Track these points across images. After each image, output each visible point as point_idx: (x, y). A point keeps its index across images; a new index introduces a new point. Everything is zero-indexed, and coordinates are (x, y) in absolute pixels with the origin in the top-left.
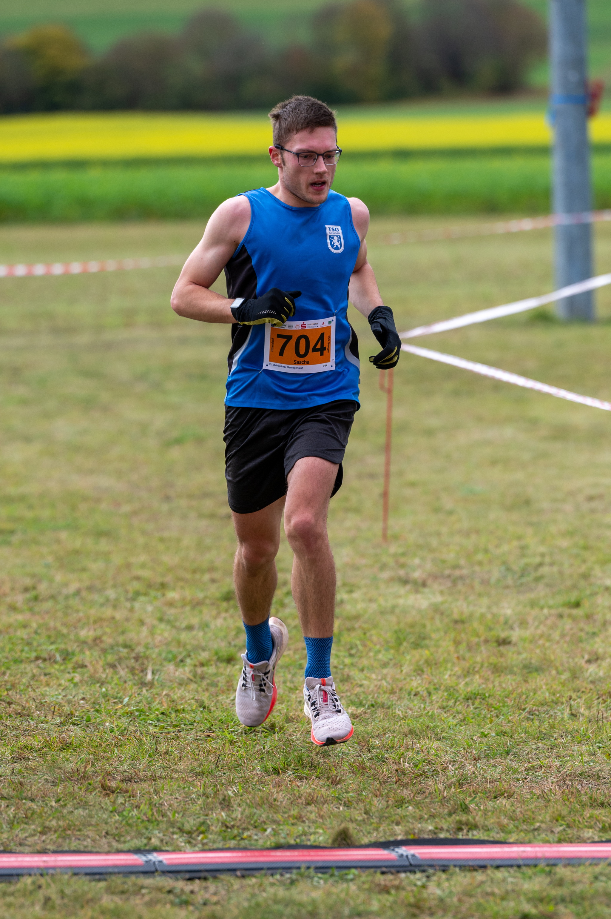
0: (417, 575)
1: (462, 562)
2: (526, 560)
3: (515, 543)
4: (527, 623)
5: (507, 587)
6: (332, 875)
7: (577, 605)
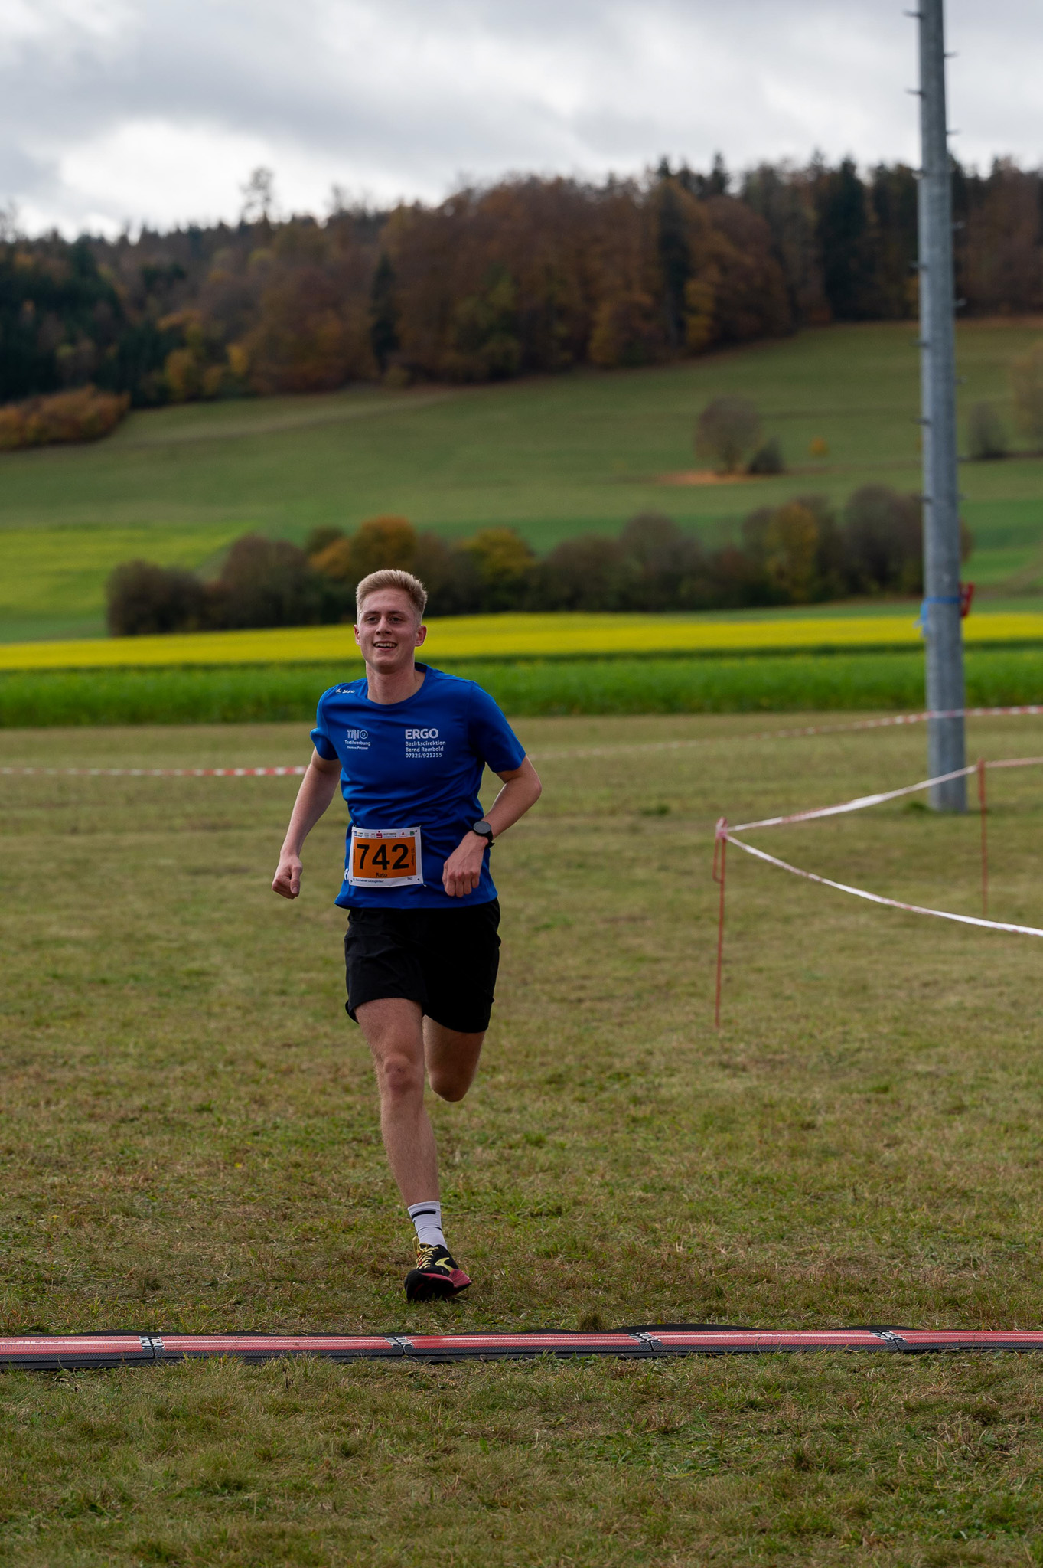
0: (740, 1059)
1: (785, 1047)
2: (846, 1046)
3: (840, 1029)
4: (834, 1108)
5: (823, 1072)
6: (573, 1361)
7: (885, 1090)
